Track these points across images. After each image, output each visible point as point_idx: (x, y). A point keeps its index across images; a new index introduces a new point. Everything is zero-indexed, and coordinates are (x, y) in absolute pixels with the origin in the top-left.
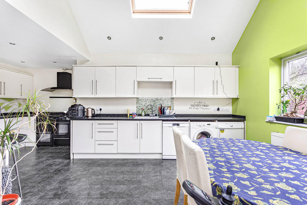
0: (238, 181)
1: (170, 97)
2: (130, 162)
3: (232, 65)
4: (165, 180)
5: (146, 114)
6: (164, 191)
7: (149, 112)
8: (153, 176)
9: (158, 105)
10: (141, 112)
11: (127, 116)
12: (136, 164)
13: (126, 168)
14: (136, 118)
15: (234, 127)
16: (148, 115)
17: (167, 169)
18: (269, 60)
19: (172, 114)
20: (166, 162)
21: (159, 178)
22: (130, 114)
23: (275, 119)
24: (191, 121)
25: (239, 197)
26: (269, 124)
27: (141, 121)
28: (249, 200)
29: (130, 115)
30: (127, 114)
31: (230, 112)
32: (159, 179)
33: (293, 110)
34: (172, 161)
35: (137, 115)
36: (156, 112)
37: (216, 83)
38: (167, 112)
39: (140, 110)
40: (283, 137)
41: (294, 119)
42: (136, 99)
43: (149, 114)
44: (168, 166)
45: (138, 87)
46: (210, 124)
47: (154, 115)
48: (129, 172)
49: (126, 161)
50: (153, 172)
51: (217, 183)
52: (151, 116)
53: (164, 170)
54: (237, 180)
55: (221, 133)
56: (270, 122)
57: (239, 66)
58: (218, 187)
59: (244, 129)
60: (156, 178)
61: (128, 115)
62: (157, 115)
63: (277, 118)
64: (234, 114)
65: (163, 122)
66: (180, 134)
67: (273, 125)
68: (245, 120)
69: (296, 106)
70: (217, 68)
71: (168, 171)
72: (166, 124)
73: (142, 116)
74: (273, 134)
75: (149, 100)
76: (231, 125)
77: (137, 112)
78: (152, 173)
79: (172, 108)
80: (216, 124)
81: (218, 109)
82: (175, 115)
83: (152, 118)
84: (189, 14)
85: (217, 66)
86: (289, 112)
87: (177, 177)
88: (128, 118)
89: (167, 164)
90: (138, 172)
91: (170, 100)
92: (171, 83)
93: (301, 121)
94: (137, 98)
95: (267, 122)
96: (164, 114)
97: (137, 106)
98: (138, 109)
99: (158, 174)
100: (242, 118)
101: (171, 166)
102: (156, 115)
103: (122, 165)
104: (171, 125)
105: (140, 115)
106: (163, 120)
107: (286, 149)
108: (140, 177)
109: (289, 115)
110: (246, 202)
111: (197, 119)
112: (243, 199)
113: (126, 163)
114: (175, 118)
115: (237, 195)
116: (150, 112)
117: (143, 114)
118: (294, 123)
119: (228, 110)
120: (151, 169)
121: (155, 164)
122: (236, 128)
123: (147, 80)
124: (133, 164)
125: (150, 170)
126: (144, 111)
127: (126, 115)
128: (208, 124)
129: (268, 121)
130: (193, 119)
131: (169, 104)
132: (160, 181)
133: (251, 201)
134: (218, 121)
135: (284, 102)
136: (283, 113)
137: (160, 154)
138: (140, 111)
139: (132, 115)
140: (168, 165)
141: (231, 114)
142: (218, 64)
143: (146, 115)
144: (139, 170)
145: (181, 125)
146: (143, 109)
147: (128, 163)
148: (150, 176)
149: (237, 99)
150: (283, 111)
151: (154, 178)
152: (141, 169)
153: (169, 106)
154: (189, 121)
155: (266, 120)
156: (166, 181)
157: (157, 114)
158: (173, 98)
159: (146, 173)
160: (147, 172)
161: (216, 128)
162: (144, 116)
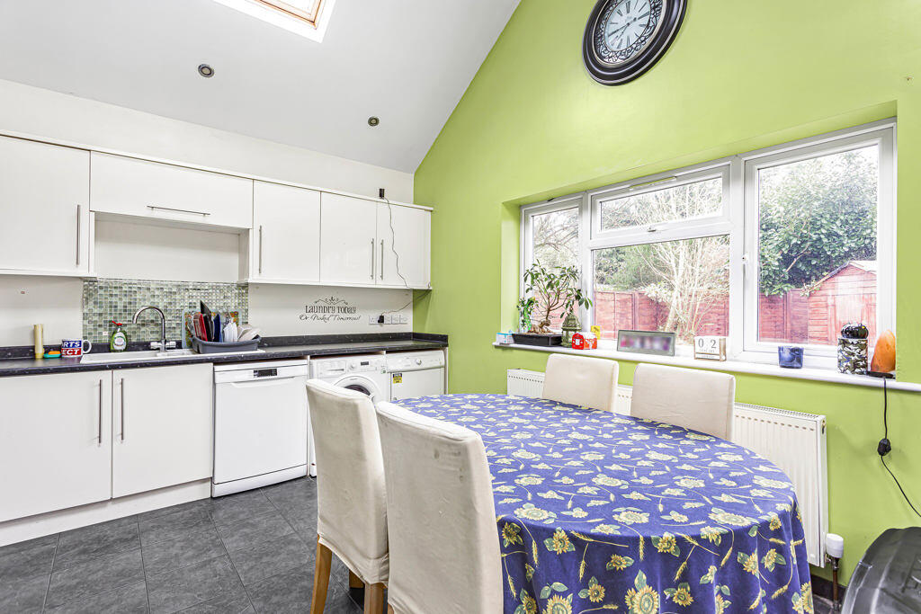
0: (535, 495)
1: (235, 279)
2: (65, 549)
3: (415, 203)
4: (245, 568)
5: (134, 344)
6: (254, 604)
7: (147, 334)
8: (193, 570)
9: (187, 310)
10: (106, 333)
11: (34, 354)
12: (95, 547)
13: (46, 580)
14: (87, 359)
15: (424, 365)
16: (146, 346)
17: (244, 526)
18: (501, 204)
19: (249, 337)
20: (231, 506)
21: (219, 566)
22: (45, 347)
23: (512, 340)
24: (312, 357)
25: (567, 532)
26: (500, 351)
27: (115, 372)
28: (585, 530)
29: (47, 349)
30: (33, 348)
31: (409, 328)
32: (222, 572)
33: (544, 319)
34: (252, 495)
35: (85, 350)
36: (178, 331)
37: (379, 246)
38: (231, 332)
39: (100, 326)
40: (543, 380)
41: (548, 338)
42: (81, 285)
43: (148, 343)
44: (242, 516)
45: (99, 236)
46: (367, 363)
47: (173, 344)
48: (71, 589)
49: (36, 551)
50: (190, 553)
51: (503, 516)
52: (158, 349)
53: (233, 536)
54: (529, 494)
55: (395, 385)
56: (503, 347)
57: (432, 209)
58: (509, 524)
59: (445, 367)
60: (208, 570)
61: (40, 352)
62: (184, 344)
63: (518, 338)
64: (417, 331)
65: (218, 368)
66: (357, 402)
67: (508, 354)
68: (447, 345)
69: (549, 310)
70: (382, 206)
71: (247, 535)
72: (226, 373)
73: (115, 351)
74: (511, 372)
75: (149, 289)
76: (418, 361)
77: (85, 338)
78: (187, 559)
79: (240, 317)
80: (383, 359)
81: (381, 320)
82: (258, 340)
83: (161, 356)
84: (311, 25)
85: (382, 200)
86: (537, 324)
87: (321, 541)
88: (40, 364)
89: (236, 509)
90: (121, 574)
91: (237, 291)
92: (242, 234)
93: (557, 341)
94: (92, 281)
95: (496, 347)
96: (217, 339)
97: (86, 311)
98: (91, 326)
99: (214, 555)
100: (437, 342)
101: (253, 514)
102: (179, 345)
103: (18, 574)
104: (249, 375)
105: (106, 348)
106: (217, 362)
107: (554, 403)
108: (137, 591)
109: (538, 330)
110: (582, 538)
111: (331, 350)
112: (575, 534)
113: (37, 557)
114: (260, 351)
115: (559, 528)
116: (152, 336)
117: (119, 341)
118: (547, 345)
119: (404, 321)
120: (178, 544)
121: (187, 525)
122: (428, 366)
123: (144, 213)
124: (84, 552)
125: (174, 551)
126: (125, 333)
127: (27, 353)
128: (362, 364)
129: (498, 344)
130: (320, 351)
131: (232, 304)
132: (228, 576)
133: (592, 531)
134: (387, 352)
135: (526, 303)
136: (524, 325)
137: (204, 481)
138: (100, 330)
139: (59, 348)
140: (243, 512)
141: (411, 331)
142: (386, 194)
143: (130, 347)
144: (123, 564)
145: (281, 372)
146: (118, 325)
147: (50, 553)
148: (181, 572)
149: (428, 292)
150: (523, 321)
151: (199, 575)
152: (126, 558)
153: (232, 309)
154: (309, 357)
155: (494, 344)
156: (252, 568)
157: (183, 339)
158: (245, 286)
159: (160, 566)
160: (163, 561)
161: (384, 372)
162: (125, 350)
